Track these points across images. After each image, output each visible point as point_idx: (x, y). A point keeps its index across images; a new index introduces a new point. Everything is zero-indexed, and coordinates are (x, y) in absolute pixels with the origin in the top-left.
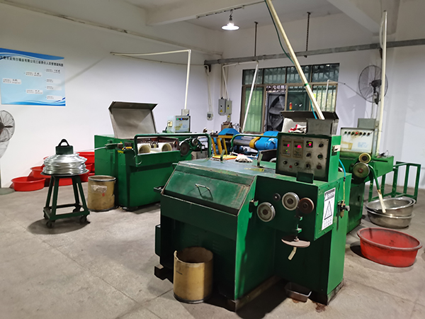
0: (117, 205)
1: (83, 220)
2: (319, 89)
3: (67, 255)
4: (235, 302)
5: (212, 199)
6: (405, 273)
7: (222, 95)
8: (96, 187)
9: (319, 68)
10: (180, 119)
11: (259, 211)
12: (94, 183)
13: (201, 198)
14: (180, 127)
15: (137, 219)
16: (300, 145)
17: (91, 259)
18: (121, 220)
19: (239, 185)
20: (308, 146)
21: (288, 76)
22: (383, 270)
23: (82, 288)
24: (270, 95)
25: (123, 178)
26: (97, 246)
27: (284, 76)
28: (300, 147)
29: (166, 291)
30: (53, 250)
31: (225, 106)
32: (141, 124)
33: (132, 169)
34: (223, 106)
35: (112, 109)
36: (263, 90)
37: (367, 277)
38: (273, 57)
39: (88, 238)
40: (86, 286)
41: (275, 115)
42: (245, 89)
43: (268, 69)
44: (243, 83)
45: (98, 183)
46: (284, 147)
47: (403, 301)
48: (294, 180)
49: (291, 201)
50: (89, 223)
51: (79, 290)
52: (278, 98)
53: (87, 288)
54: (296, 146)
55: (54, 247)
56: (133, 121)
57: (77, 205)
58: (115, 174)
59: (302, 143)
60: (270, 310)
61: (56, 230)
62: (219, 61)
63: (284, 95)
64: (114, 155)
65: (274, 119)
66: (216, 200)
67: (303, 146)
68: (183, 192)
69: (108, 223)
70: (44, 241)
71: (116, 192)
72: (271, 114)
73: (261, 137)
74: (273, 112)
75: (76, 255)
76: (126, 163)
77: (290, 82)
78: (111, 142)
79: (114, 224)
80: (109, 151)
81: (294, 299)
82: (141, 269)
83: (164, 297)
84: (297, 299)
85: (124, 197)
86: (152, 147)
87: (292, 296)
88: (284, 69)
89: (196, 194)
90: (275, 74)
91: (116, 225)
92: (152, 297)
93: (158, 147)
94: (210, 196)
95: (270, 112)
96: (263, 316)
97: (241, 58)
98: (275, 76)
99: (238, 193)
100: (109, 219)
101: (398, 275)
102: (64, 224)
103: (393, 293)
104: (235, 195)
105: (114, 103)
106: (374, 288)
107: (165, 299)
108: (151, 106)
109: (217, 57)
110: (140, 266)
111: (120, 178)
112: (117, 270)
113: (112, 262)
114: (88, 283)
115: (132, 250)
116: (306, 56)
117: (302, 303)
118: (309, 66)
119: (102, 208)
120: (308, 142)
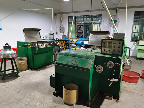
0: (29, 68)
1: (17, 75)
2: (95, 23)
3: (15, 90)
4: (89, 103)
5: (78, 65)
6: (137, 85)
7: (61, 25)
8: (20, 62)
9: (95, 16)
10: (50, 34)
11: (97, 69)
12: (19, 60)
13: (73, 65)
14: (50, 37)
15: (38, 73)
16: (111, 43)
17: (25, 91)
18: (32, 74)
19: (88, 59)
20: (114, 43)
21: (84, 19)
22: (130, 84)
23: (26, 105)
24: (78, 25)
25: (31, 58)
26: (26, 85)
27: (83, 19)
28: (111, 44)
29: (60, 101)
30: (8, 89)
31: (62, 30)
32: (36, 37)
33: (34, 54)
34: (61, 30)
35: (24, 31)
36: (76, 24)
37: (127, 88)
38: (79, 12)
39: (21, 82)
40: (27, 103)
41: (80, 33)
42: (69, 23)
43: (77, 16)
44: (68, 21)
45: (21, 60)
46: (104, 44)
47: (141, 95)
48: (111, 56)
49: (110, 65)
50: (19, 76)
51: (25, 106)
52: (81, 26)
53: (28, 104)
54: (109, 44)
55: (8, 88)
56: (32, 36)
57: (13, 69)
58: (27, 56)
59: (112, 42)
60: (101, 104)
61: (6, 80)
62: (59, 13)
63: (83, 26)
64: (26, 49)
65: (80, 34)
66: (80, 66)
67: (112, 44)
68: (65, 63)
69: (27, 76)
70: (2, 86)
71: (28, 63)
72: (78, 32)
73: (77, 40)
74: (79, 31)
75: (18, 90)
76: (32, 52)
77: (85, 21)
78: (25, 44)
79: (30, 76)
80: (24, 47)
81: (107, 99)
82: (47, 93)
83: (60, 104)
84: (108, 99)
85: (32, 65)
86: (41, 45)
87: (106, 98)
88: (83, 16)
89: (70, 63)
90: (80, 18)
91: (31, 76)
92: (55, 104)
93: (43, 45)
94: (77, 64)
95: (78, 31)
96: (100, 107)
97: (68, 12)
98: (80, 19)
99: (89, 62)
100: (27, 74)
101: (135, 86)
102: (9, 78)
103: (137, 92)
104: (87, 63)
105: (25, 28)
106: (130, 91)
107: (61, 105)
108: (39, 30)
109: (59, 12)
110: (47, 92)
111: (29, 58)
112: (37, 95)
113: (34, 92)
114: (27, 102)
115: (41, 86)
116: (91, 12)
117: (111, 100)
118: (92, 15)
119: (23, 69)
120: (114, 42)
